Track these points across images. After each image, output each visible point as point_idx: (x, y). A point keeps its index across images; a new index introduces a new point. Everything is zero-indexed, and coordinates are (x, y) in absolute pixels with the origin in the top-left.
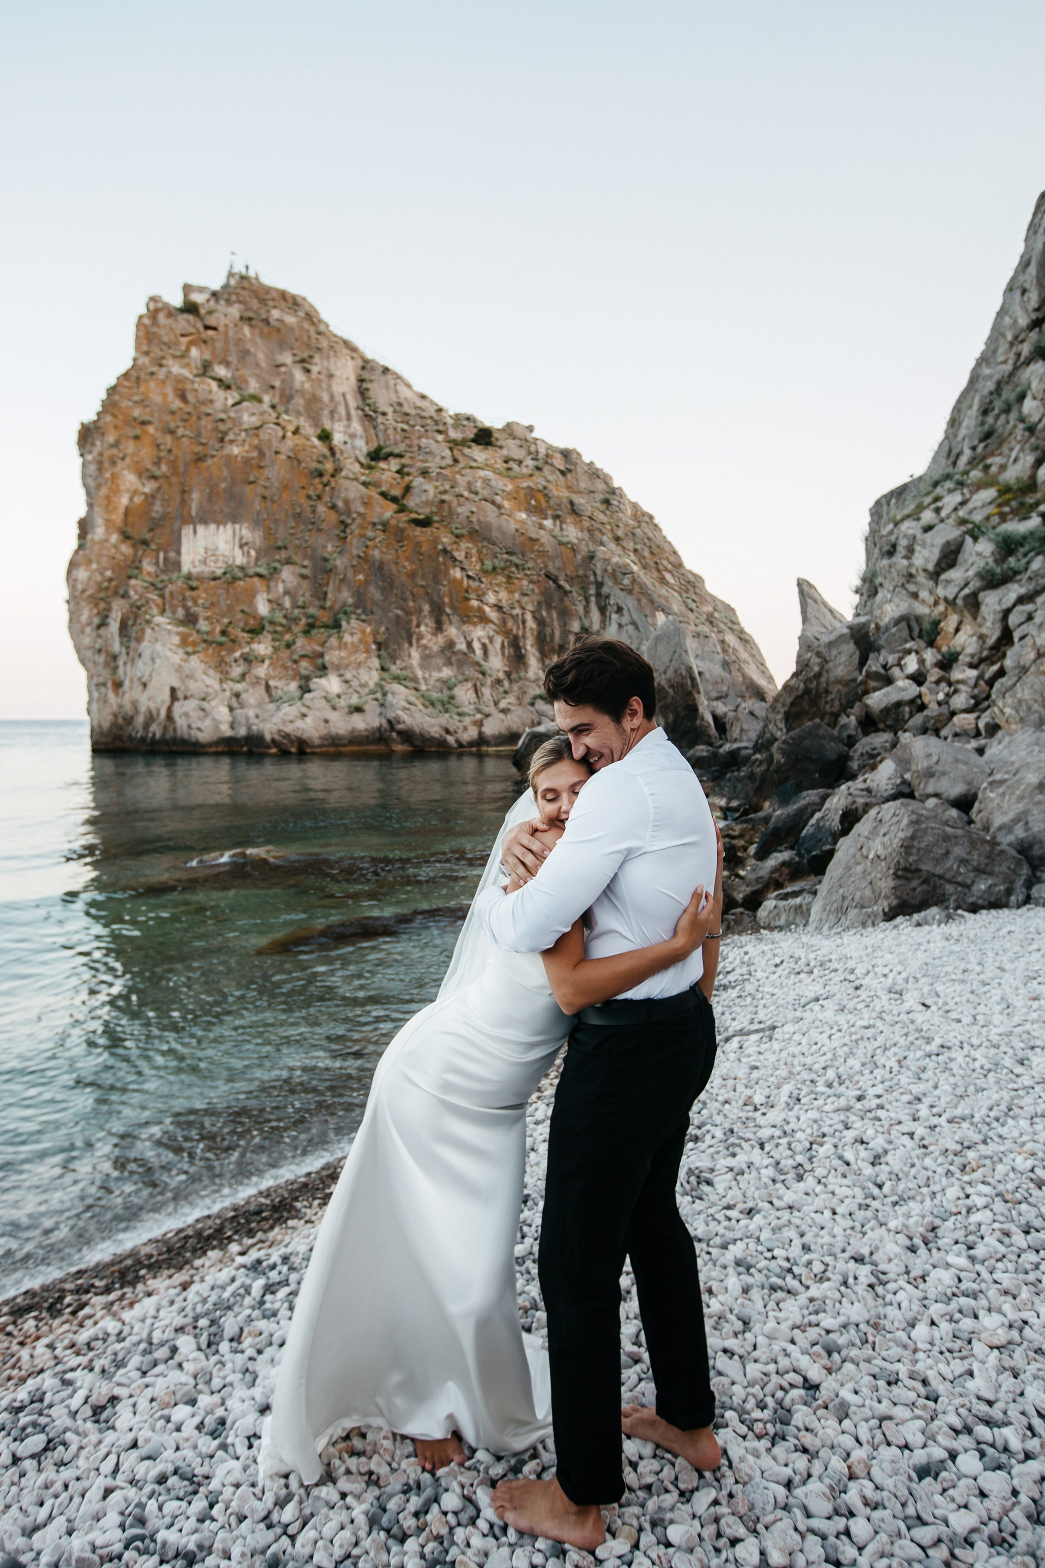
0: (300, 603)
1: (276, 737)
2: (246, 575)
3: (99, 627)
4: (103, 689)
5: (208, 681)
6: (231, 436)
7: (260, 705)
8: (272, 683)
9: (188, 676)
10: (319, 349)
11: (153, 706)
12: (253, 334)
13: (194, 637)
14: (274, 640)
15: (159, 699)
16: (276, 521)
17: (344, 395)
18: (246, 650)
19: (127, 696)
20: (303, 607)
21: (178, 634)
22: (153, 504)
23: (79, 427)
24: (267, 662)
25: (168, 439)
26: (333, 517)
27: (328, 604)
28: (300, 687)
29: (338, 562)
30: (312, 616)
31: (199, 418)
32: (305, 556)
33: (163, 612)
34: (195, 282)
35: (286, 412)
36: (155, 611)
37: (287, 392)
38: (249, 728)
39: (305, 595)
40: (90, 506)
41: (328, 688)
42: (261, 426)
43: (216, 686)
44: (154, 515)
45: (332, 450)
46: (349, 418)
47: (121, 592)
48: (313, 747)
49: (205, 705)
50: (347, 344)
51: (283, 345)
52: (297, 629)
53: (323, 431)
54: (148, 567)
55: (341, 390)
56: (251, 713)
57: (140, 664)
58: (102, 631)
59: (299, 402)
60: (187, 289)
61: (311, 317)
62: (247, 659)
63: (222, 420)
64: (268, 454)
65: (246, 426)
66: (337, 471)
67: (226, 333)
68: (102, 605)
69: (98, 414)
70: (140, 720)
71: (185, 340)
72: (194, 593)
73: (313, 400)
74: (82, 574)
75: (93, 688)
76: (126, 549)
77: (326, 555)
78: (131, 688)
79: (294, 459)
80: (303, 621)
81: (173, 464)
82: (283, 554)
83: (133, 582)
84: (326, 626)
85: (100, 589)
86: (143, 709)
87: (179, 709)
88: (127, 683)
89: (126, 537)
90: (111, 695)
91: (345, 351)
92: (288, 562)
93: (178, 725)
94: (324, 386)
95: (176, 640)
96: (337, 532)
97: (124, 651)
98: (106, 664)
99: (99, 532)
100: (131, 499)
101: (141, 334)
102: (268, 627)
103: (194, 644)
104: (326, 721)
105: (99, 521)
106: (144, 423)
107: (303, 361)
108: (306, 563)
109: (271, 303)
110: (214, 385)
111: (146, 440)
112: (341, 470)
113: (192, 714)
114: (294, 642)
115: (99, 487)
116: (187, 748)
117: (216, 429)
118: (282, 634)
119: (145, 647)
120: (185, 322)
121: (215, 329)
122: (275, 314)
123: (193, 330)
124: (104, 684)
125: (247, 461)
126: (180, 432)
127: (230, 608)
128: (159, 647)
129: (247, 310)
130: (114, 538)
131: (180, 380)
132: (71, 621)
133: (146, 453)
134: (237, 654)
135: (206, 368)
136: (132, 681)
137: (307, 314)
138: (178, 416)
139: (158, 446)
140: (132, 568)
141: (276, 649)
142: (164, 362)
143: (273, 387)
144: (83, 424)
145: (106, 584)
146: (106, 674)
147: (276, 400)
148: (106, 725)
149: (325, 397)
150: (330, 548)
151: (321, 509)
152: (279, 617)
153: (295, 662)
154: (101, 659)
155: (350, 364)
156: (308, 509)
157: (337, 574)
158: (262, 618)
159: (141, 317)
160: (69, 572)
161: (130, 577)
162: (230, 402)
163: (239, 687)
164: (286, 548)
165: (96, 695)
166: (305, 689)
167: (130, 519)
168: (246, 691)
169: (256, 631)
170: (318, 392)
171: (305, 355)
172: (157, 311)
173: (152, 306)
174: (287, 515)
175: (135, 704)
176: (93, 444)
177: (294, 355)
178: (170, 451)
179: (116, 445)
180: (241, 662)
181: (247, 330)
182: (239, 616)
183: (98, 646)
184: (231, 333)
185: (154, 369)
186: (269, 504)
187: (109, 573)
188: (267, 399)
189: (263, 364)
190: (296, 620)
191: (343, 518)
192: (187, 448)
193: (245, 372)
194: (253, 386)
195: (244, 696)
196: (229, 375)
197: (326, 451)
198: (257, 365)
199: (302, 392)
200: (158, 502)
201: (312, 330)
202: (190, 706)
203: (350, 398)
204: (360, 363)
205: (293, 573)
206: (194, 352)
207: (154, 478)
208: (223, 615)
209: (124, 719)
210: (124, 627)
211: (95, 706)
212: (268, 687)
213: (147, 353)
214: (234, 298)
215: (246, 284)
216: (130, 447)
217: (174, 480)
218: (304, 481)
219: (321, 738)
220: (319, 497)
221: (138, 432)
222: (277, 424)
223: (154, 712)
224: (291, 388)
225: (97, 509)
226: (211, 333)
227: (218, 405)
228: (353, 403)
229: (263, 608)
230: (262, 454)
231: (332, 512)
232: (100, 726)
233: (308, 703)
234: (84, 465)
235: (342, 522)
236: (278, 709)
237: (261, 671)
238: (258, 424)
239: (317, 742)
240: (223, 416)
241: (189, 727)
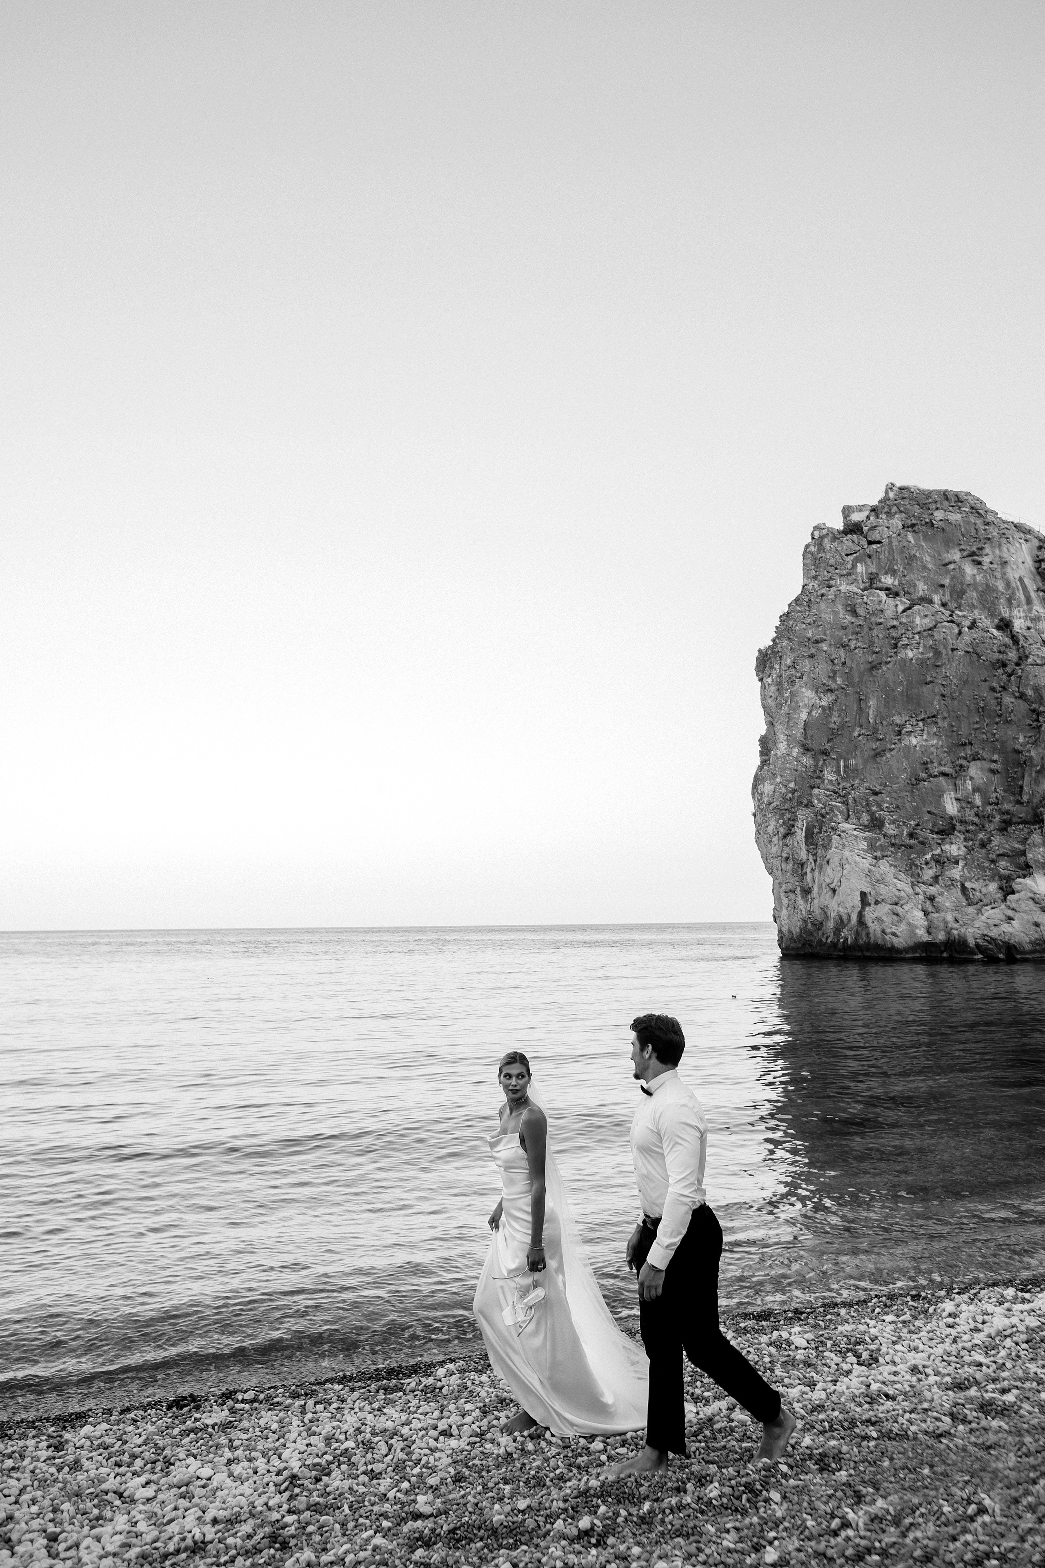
0: (993, 800)
1: (980, 942)
2: (931, 776)
3: (785, 836)
4: (792, 896)
5: (900, 885)
6: (905, 641)
7: (957, 908)
8: (968, 885)
9: (878, 881)
10: (989, 539)
11: (843, 911)
12: (917, 540)
13: (882, 841)
14: (965, 839)
15: (849, 905)
16: (958, 718)
17: (1021, 580)
18: (938, 851)
19: (816, 902)
20: (997, 804)
21: (865, 839)
22: (831, 716)
23: (757, 654)
24: (961, 863)
25: (842, 652)
26: (1022, 706)
27: (1025, 798)
28: (1001, 888)
29: (1033, 753)
30: (1008, 812)
31: (870, 629)
32: (994, 750)
33: (847, 819)
34: (853, 503)
35: (959, 607)
36: (840, 818)
37: (958, 587)
38: (949, 933)
39: (997, 789)
40: (771, 724)
41: (1035, 889)
42: (935, 627)
43: (909, 890)
44: (832, 725)
45: (1014, 639)
46: (1029, 601)
47: (805, 802)
48: (1024, 953)
49: (898, 909)
50: (1018, 527)
51: (948, 543)
52: (990, 827)
53: (1002, 620)
54: (829, 775)
55: (1017, 577)
56: (949, 917)
57: (828, 870)
58: (788, 840)
59: (972, 595)
60: (847, 511)
61: (978, 510)
62: (938, 861)
63: (894, 627)
64: (944, 652)
65: (919, 629)
66: (1022, 659)
67: (890, 543)
68: (788, 816)
69: (774, 640)
70: (831, 925)
71: (851, 558)
72: (877, 798)
73: (987, 591)
74: (767, 788)
75: (782, 895)
76: (807, 760)
77: (1017, 747)
78: (820, 895)
79: (974, 653)
80: (998, 818)
81: (848, 676)
82: (969, 751)
83: (816, 791)
84: (1025, 822)
85: (785, 800)
86: (833, 915)
87: (870, 914)
88: (815, 889)
89: (806, 749)
90: (800, 901)
91: (1017, 535)
92: (975, 758)
93: (871, 931)
94: (998, 575)
95: (864, 845)
96: (1029, 722)
97: (811, 857)
98: (794, 872)
99: (782, 747)
100: (809, 713)
101: (808, 561)
102: (958, 826)
103: (882, 848)
104: (1037, 925)
105: (782, 737)
106: (817, 642)
107: (973, 554)
108: (996, 757)
109: (933, 506)
110: (882, 594)
111: (821, 657)
112: (1027, 657)
113: (885, 918)
114: (990, 841)
115: (779, 706)
116: (882, 954)
117: (889, 637)
118: (975, 833)
119: (833, 853)
120: (849, 543)
121: (879, 542)
122: (939, 515)
123: (858, 548)
124: (793, 891)
125: (922, 663)
126: (853, 645)
127: (916, 810)
128: (847, 853)
129: (909, 518)
130: (795, 751)
131: (849, 596)
132: (758, 831)
133: (822, 669)
134: (928, 857)
135: (872, 581)
136: (820, 888)
137: (972, 508)
138: (849, 631)
139: (832, 661)
140: (814, 778)
141: (970, 850)
142: (832, 582)
143: (942, 586)
144: (760, 651)
145: (790, 795)
146: (794, 881)
147: (947, 598)
148: (796, 931)
149: (1000, 585)
150: (1021, 740)
151: (1008, 699)
152: (970, 815)
153: (993, 861)
154: (790, 866)
155: (1024, 546)
156: (993, 702)
157: (1032, 765)
158: (951, 818)
159: (807, 546)
160: (755, 787)
161: (812, 787)
162: (901, 608)
163: (932, 890)
164: (971, 744)
165: (785, 901)
166: (1007, 891)
167: (810, 733)
168: (941, 894)
169: (946, 831)
170: (992, 582)
171: (974, 549)
172: (822, 538)
173: (817, 534)
174: (969, 710)
175: (824, 910)
176: (772, 668)
177: (961, 550)
178: (844, 664)
179: (793, 666)
180: (933, 863)
181: (910, 537)
182: (927, 817)
183: (784, 855)
184: (895, 543)
185: (823, 591)
186: (949, 701)
187: (792, 785)
188: (936, 598)
189: (930, 566)
190: (989, 818)
191: (1034, 706)
192: (861, 658)
193: (911, 577)
194: (922, 588)
195: (939, 899)
196: (896, 583)
197: (1008, 640)
198: (925, 568)
199: (974, 585)
200: (835, 713)
201: (979, 522)
202: (883, 910)
203: (1027, 581)
204: (1036, 543)
205: (982, 769)
206: (860, 568)
207: (831, 691)
208: (910, 818)
209: (814, 925)
210: (810, 835)
211: (784, 912)
212: (964, 889)
213: (815, 578)
214: (894, 509)
215: (906, 494)
216: (806, 665)
217: (850, 690)
218: (985, 674)
219: (1031, 942)
220: (1004, 688)
221: (813, 651)
222: (952, 622)
223: (845, 918)
224: (962, 583)
225: (779, 727)
226: (874, 546)
227: (889, 613)
228: (1031, 586)
229: (951, 808)
230: (938, 654)
231: (1021, 701)
232: (790, 932)
233: (1014, 905)
234: (763, 688)
235: (1034, 711)
236: (980, 911)
237: (956, 872)
238: (931, 625)
239: (1028, 947)
240: (895, 623)
241: (883, 932)
